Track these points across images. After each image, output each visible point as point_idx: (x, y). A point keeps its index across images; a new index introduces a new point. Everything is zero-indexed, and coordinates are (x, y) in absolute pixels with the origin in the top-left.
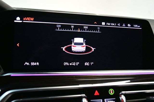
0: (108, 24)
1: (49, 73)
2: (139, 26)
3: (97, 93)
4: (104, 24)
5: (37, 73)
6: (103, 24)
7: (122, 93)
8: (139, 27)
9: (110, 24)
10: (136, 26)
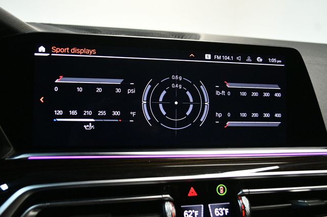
0: (216, 58)
1: (100, 153)
2: (280, 61)
3: (192, 192)
4: (210, 58)
5: (77, 153)
6: (206, 58)
7: (243, 192)
8: (279, 63)
9: (222, 58)
10: (274, 60)
